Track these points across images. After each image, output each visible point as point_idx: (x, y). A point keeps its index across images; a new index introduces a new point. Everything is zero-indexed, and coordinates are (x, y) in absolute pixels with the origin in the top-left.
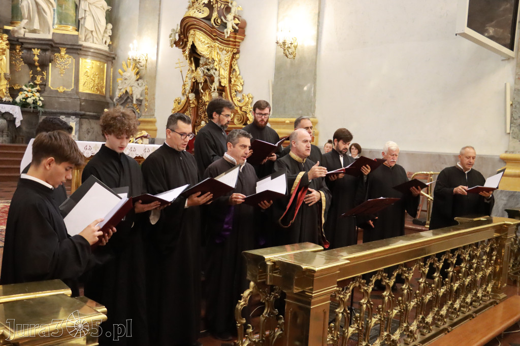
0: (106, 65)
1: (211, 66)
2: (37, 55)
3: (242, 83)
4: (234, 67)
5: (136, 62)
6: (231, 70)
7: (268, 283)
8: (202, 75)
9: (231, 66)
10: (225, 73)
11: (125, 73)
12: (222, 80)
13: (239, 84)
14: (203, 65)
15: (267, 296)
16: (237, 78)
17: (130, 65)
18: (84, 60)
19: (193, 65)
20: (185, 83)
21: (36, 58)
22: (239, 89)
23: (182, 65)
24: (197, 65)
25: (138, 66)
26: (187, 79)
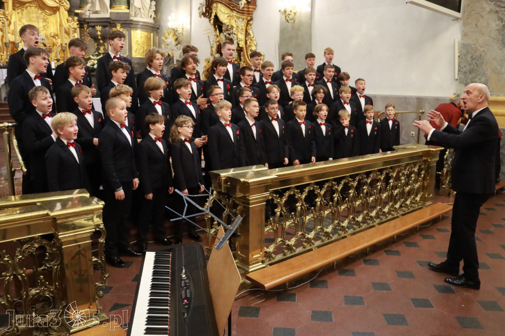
0: (152, 34)
1: (231, 31)
2: (100, 31)
3: (256, 44)
4: (249, 31)
5: (175, 31)
6: (247, 34)
7: (223, 191)
8: (224, 39)
9: (246, 31)
10: (241, 36)
11: (167, 40)
12: (240, 43)
13: (253, 45)
14: (225, 31)
15: (226, 201)
16: (251, 40)
17: (171, 33)
18: (135, 32)
19: (218, 31)
20: (213, 46)
21: (99, 33)
22: (253, 49)
23: (209, 31)
24: (221, 31)
25: (177, 34)
26: (214, 43)
